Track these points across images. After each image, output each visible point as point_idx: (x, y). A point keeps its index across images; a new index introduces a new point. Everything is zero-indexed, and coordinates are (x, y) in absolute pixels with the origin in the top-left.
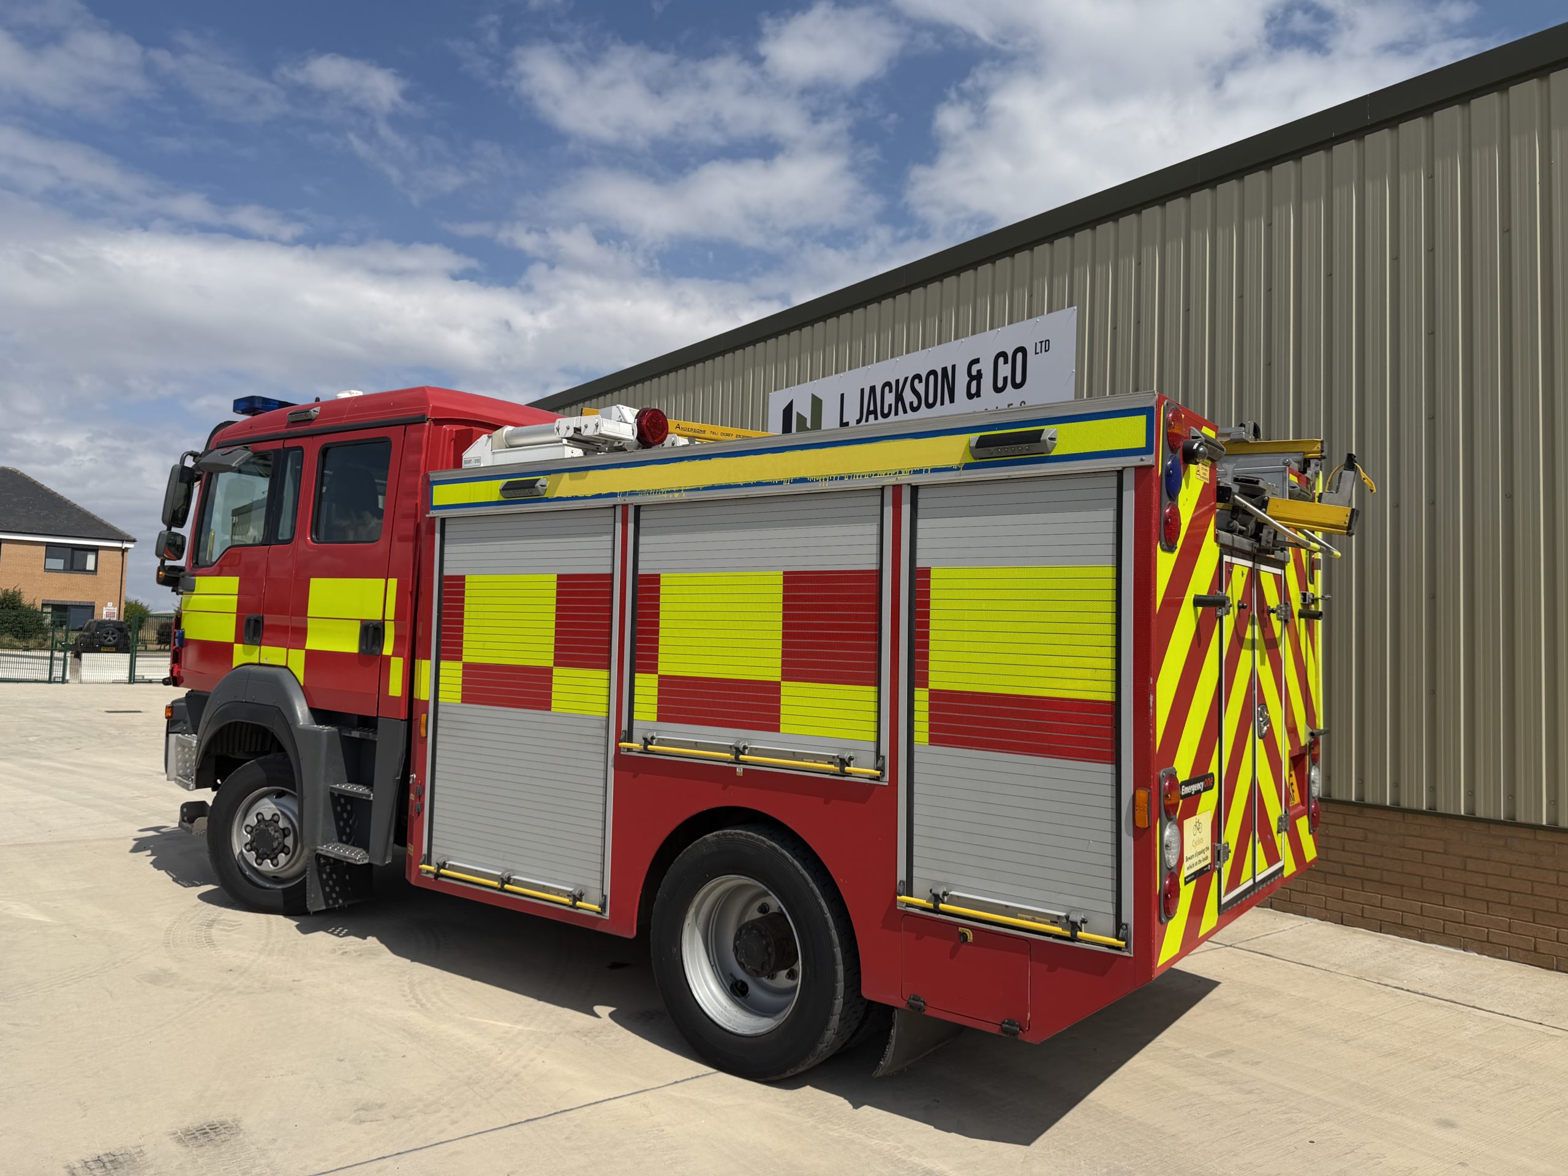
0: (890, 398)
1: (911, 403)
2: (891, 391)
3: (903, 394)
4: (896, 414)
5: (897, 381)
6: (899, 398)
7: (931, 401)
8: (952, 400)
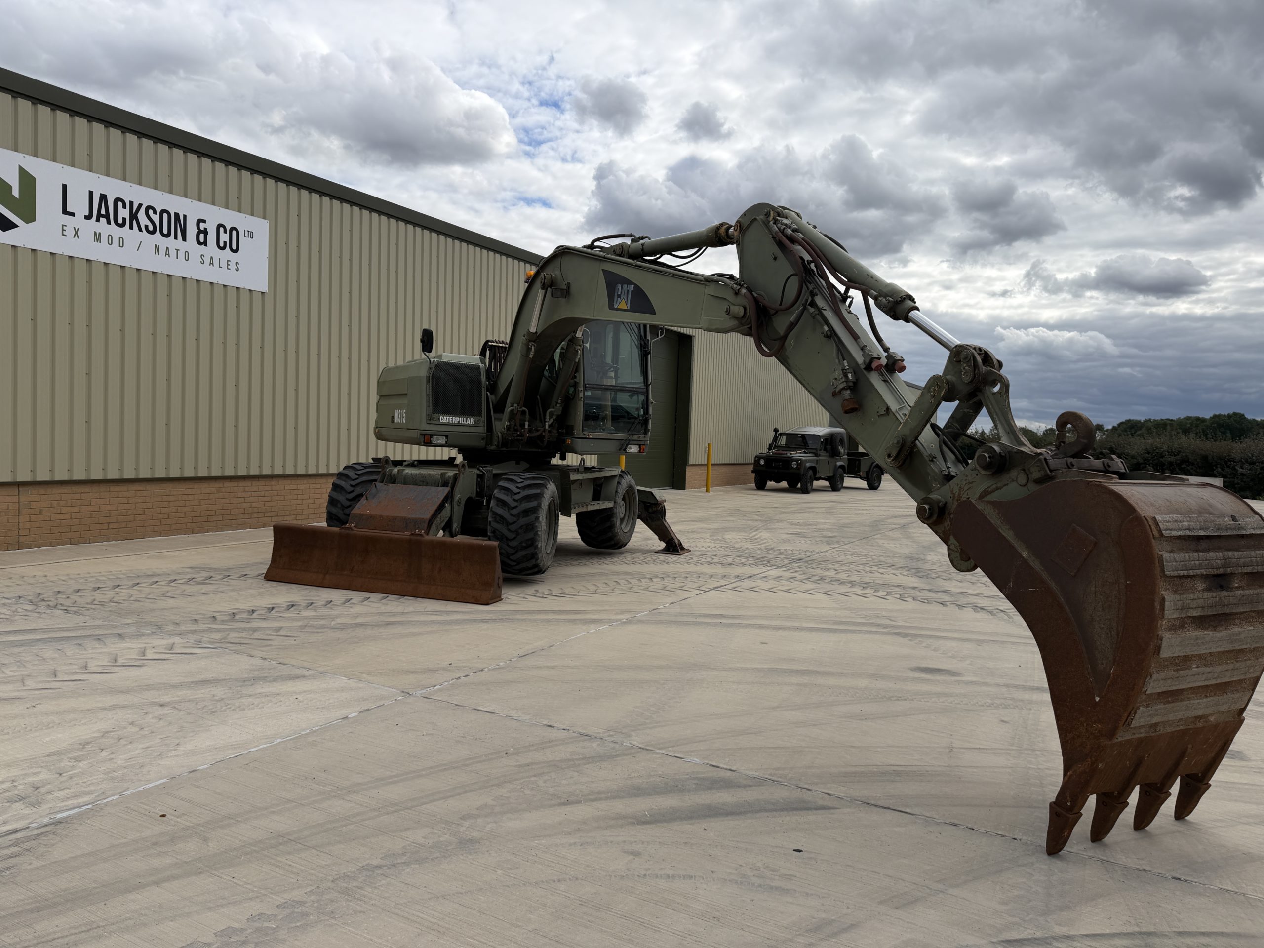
0: (123, 213)
1: (146, 227)
2: (124, 207)
3: (138, 215)
4: (131, 227)
5: (131, 203)
6: (134, 216)
7: (165, 231)
8: (184, 239)
